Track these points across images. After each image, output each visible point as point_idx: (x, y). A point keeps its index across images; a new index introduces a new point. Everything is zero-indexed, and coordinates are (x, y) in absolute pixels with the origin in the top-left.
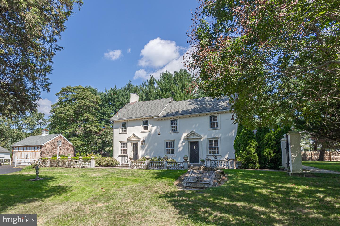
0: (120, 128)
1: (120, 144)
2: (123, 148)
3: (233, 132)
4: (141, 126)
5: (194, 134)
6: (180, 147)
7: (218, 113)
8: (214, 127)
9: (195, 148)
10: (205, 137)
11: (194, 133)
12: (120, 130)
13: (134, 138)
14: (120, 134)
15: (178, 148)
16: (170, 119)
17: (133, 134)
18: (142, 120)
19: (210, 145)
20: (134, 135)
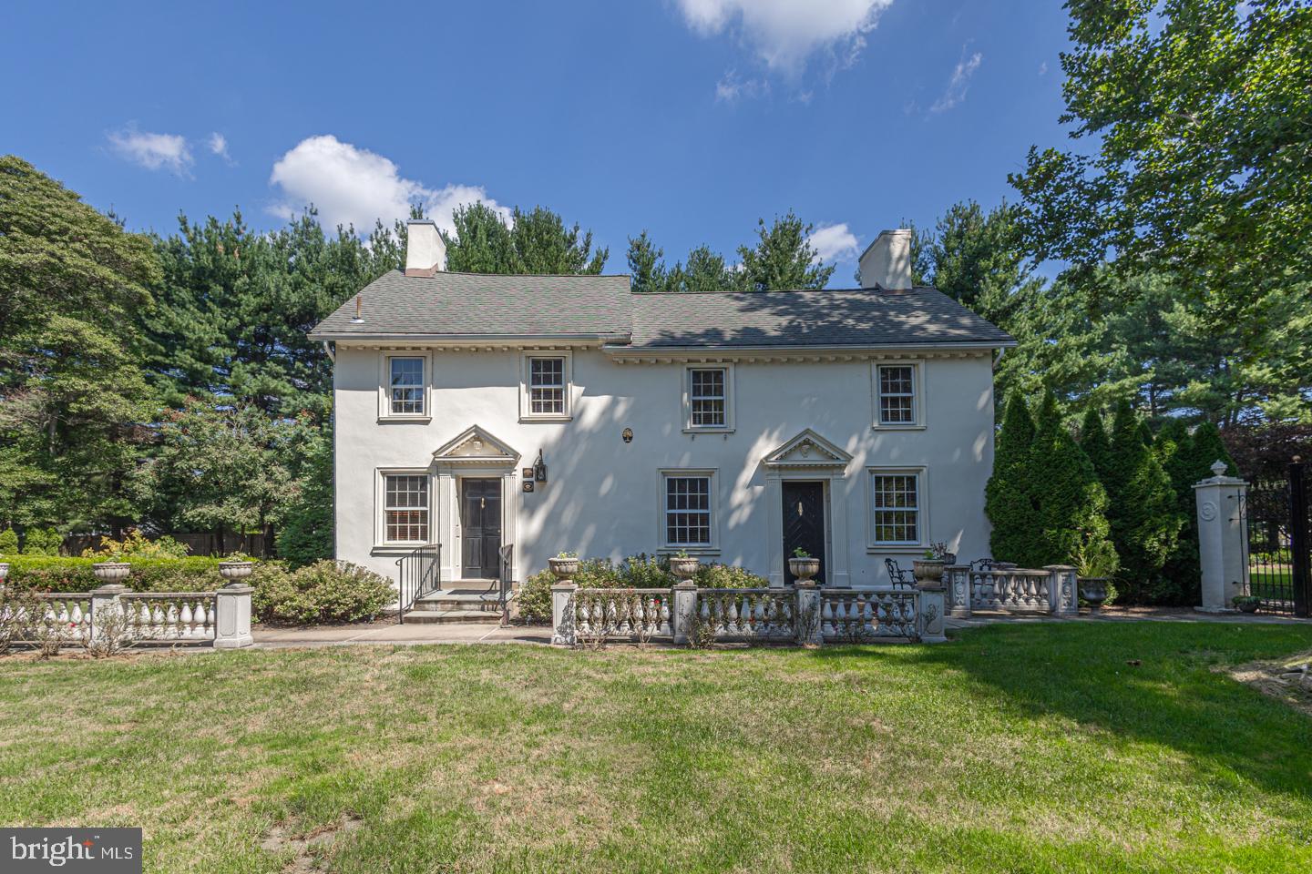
0: (381, 391)
1: (381, 483)
2: (403, 503)
3: (979, 446)
4: (523, 386)
5: (812, 445)
6: (740, 506)
7: (919, 357)
8: (895, 417)
9: (801, 511)
11: (813, 440)
12: (382, 402)
13: (479, 453)
14: (379, 422)
15: (730, 513)
16: (689, 361)
17: (476, 428)
18: (529, 353)
19: (878, 501)
20: (479, 435)
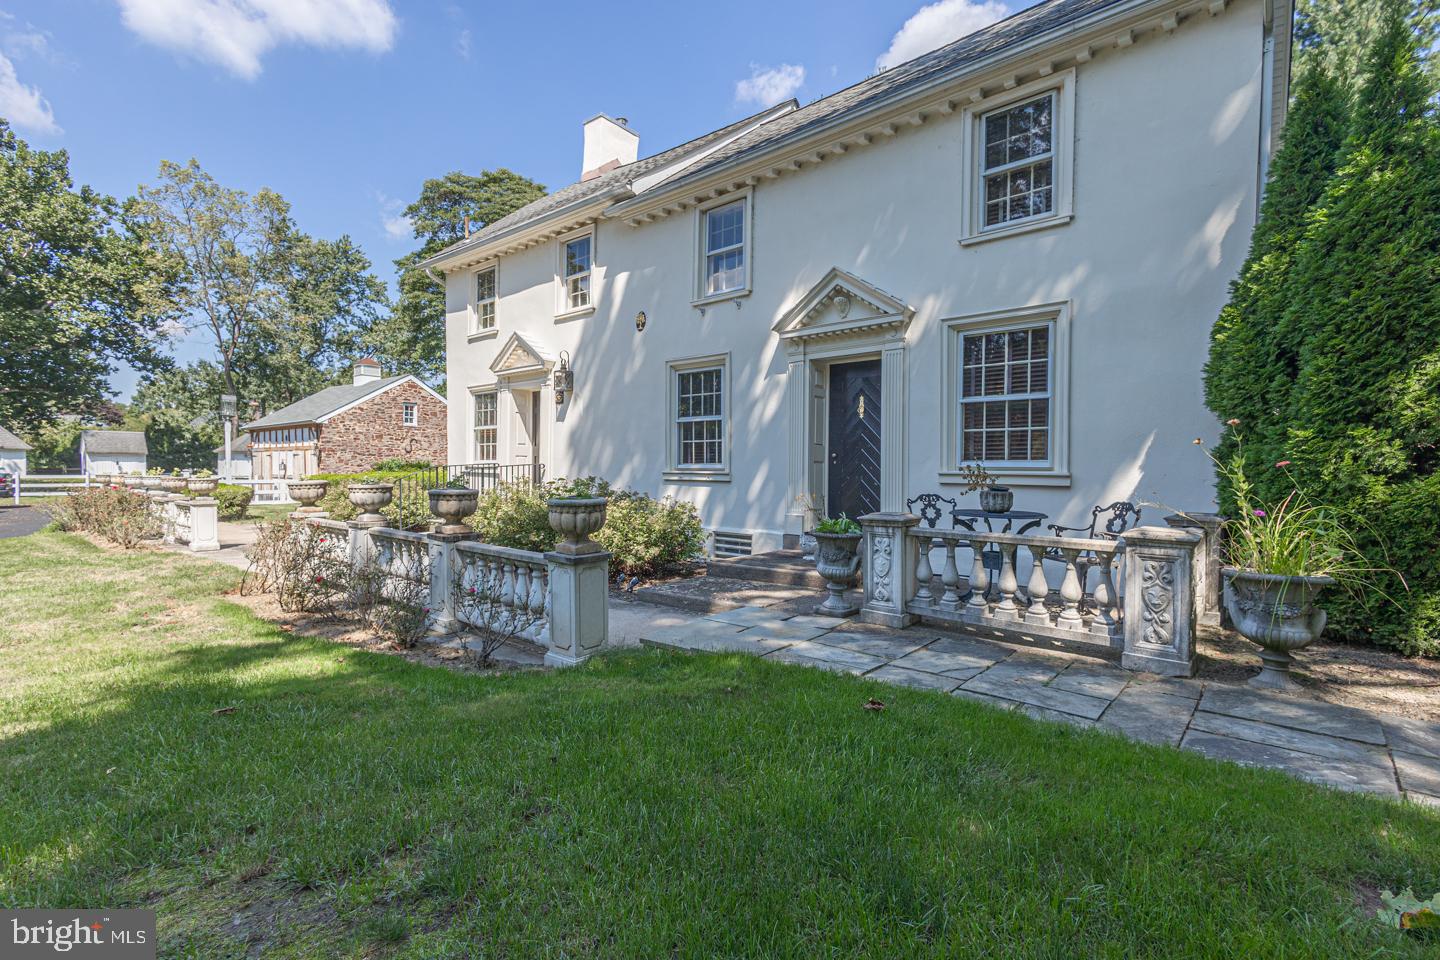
0: (469, 307)
1: (472, 400)
2: (482, 422)
4: (557, 279)
5: (848, 296)
8: (1020, 207)
9: (862, 410)
10: (929, 311)
11: (847, 287)
12: (471, 320)
13: (522, 362)
14: (471, 341)
16: (700, 200)
17: (517, 336)
18: (562, 237)
19: (970, 384)
20: (519, 343)
